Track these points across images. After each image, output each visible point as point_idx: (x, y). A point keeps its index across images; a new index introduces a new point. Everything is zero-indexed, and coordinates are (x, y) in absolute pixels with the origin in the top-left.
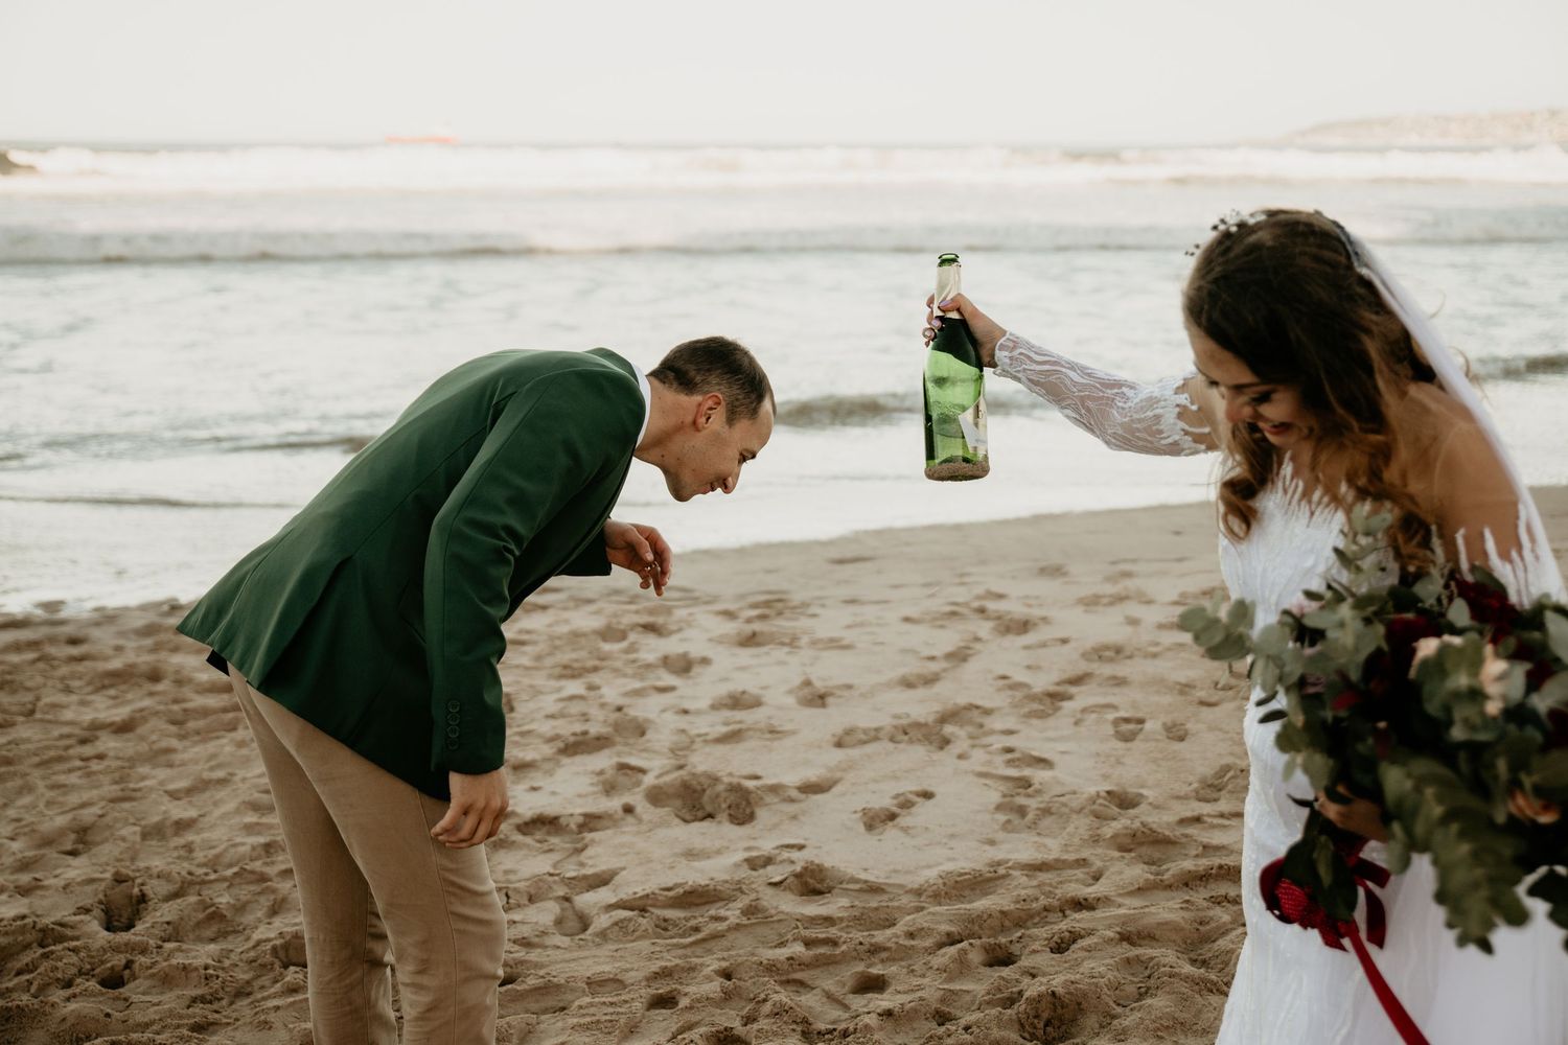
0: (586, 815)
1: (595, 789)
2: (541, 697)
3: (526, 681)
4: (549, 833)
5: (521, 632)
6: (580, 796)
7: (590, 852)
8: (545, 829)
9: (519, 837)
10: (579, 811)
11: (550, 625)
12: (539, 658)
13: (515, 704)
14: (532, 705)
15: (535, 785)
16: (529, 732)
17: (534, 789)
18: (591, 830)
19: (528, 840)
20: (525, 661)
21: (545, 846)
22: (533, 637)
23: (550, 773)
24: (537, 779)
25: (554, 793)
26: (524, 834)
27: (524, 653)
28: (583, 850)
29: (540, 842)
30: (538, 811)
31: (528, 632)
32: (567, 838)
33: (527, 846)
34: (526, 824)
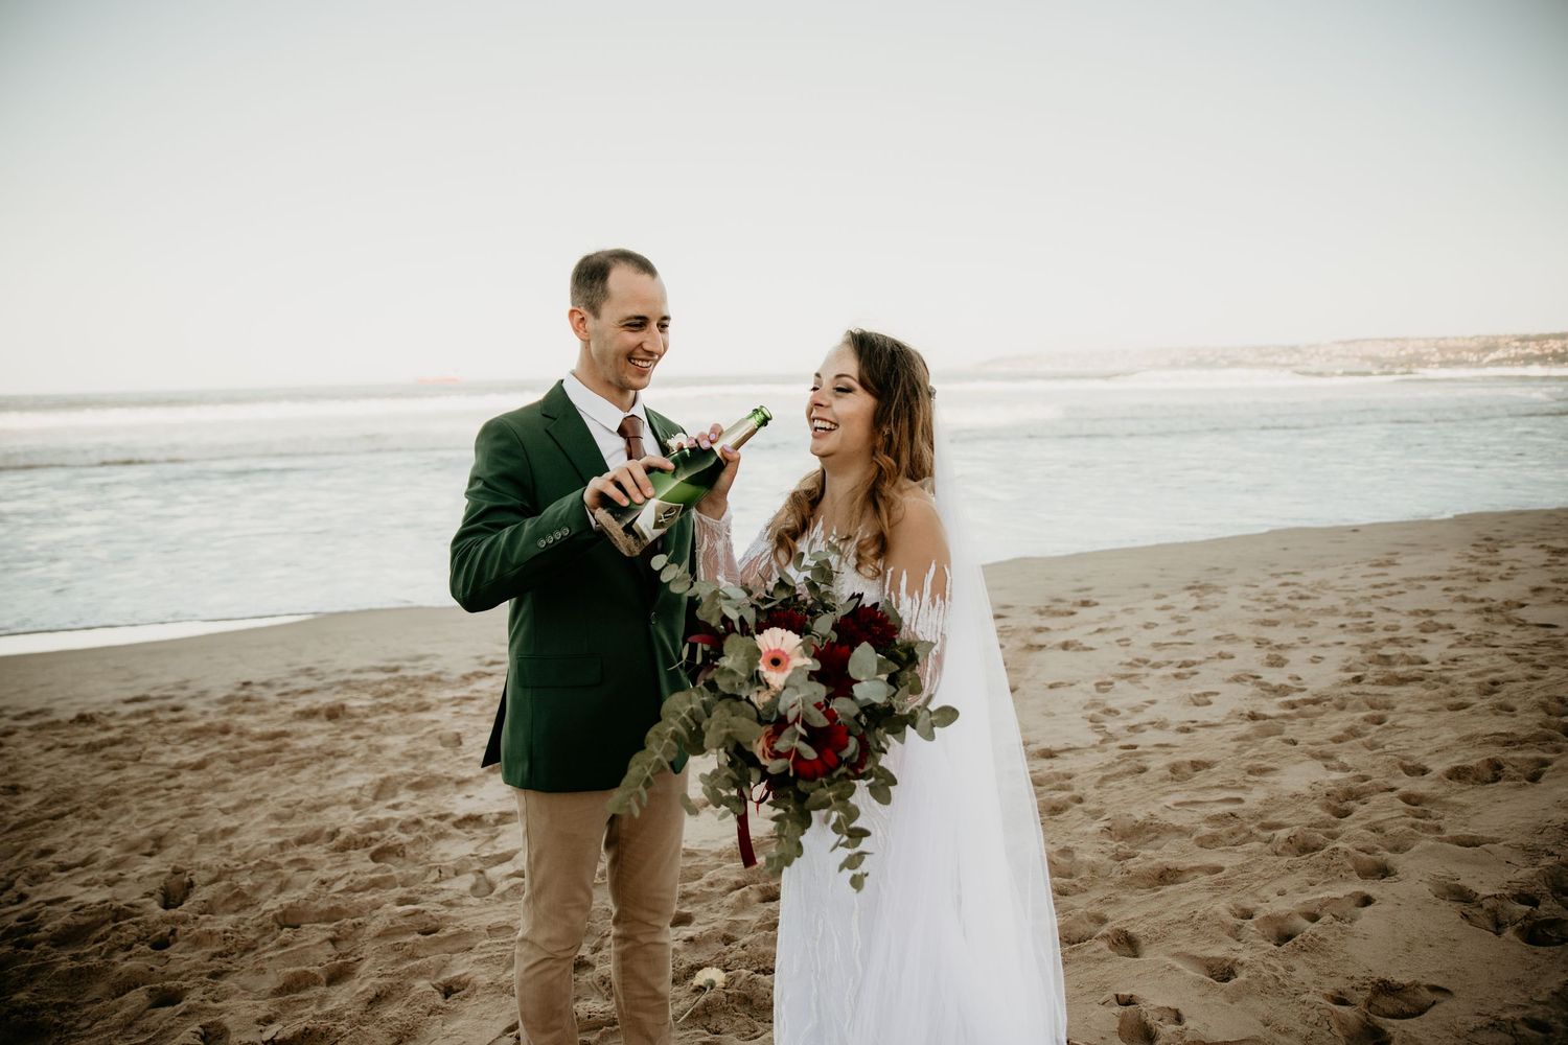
0: (501, 814)
1: (509, 795)
2: (480, 734)
3: (472, 724)
4: (475, 827)
5: (472, 692)
6: (499, 800)
7: (500, 839)
8: (473, 824)
9: (453, 831)
10: (497, 810)
11: (493, 686)
12: (483, 708)
13: (463, 740)
14: (474, 741)
15: (469, 794)
16: (470, 758)
17: (468, 797)
18: (505, 823)
19: (460, 832)
20: (473, 711)
21: (471, 836)
22: (481, 695)
23: (480, 785)
24: (471, 790)
25: (482, 799)
26: (458, 828)
27: (473, 706)
28: (496, 837)
29: (467, 833)
30: (467, 813)
31: (478, 691)
32: (487, 830)
33: (458, 836)
34: (460, 821)
